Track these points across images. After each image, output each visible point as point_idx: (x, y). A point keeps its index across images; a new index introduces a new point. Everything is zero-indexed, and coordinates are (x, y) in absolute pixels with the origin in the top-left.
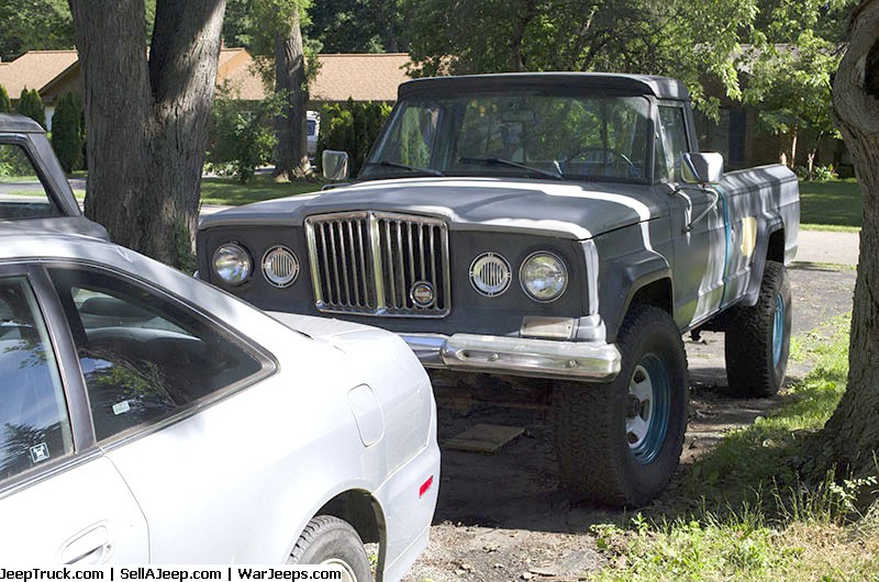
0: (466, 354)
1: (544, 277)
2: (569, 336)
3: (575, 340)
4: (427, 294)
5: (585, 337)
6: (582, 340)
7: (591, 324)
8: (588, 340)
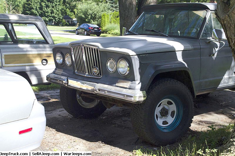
0: (99, 90)
1: (123, 67)
2: (128, 87)
3: (129, 89)
4: (96, 71)
5: (132, 88)
6: (131, 89)
7: (135, 84)
8: (133, 89)
